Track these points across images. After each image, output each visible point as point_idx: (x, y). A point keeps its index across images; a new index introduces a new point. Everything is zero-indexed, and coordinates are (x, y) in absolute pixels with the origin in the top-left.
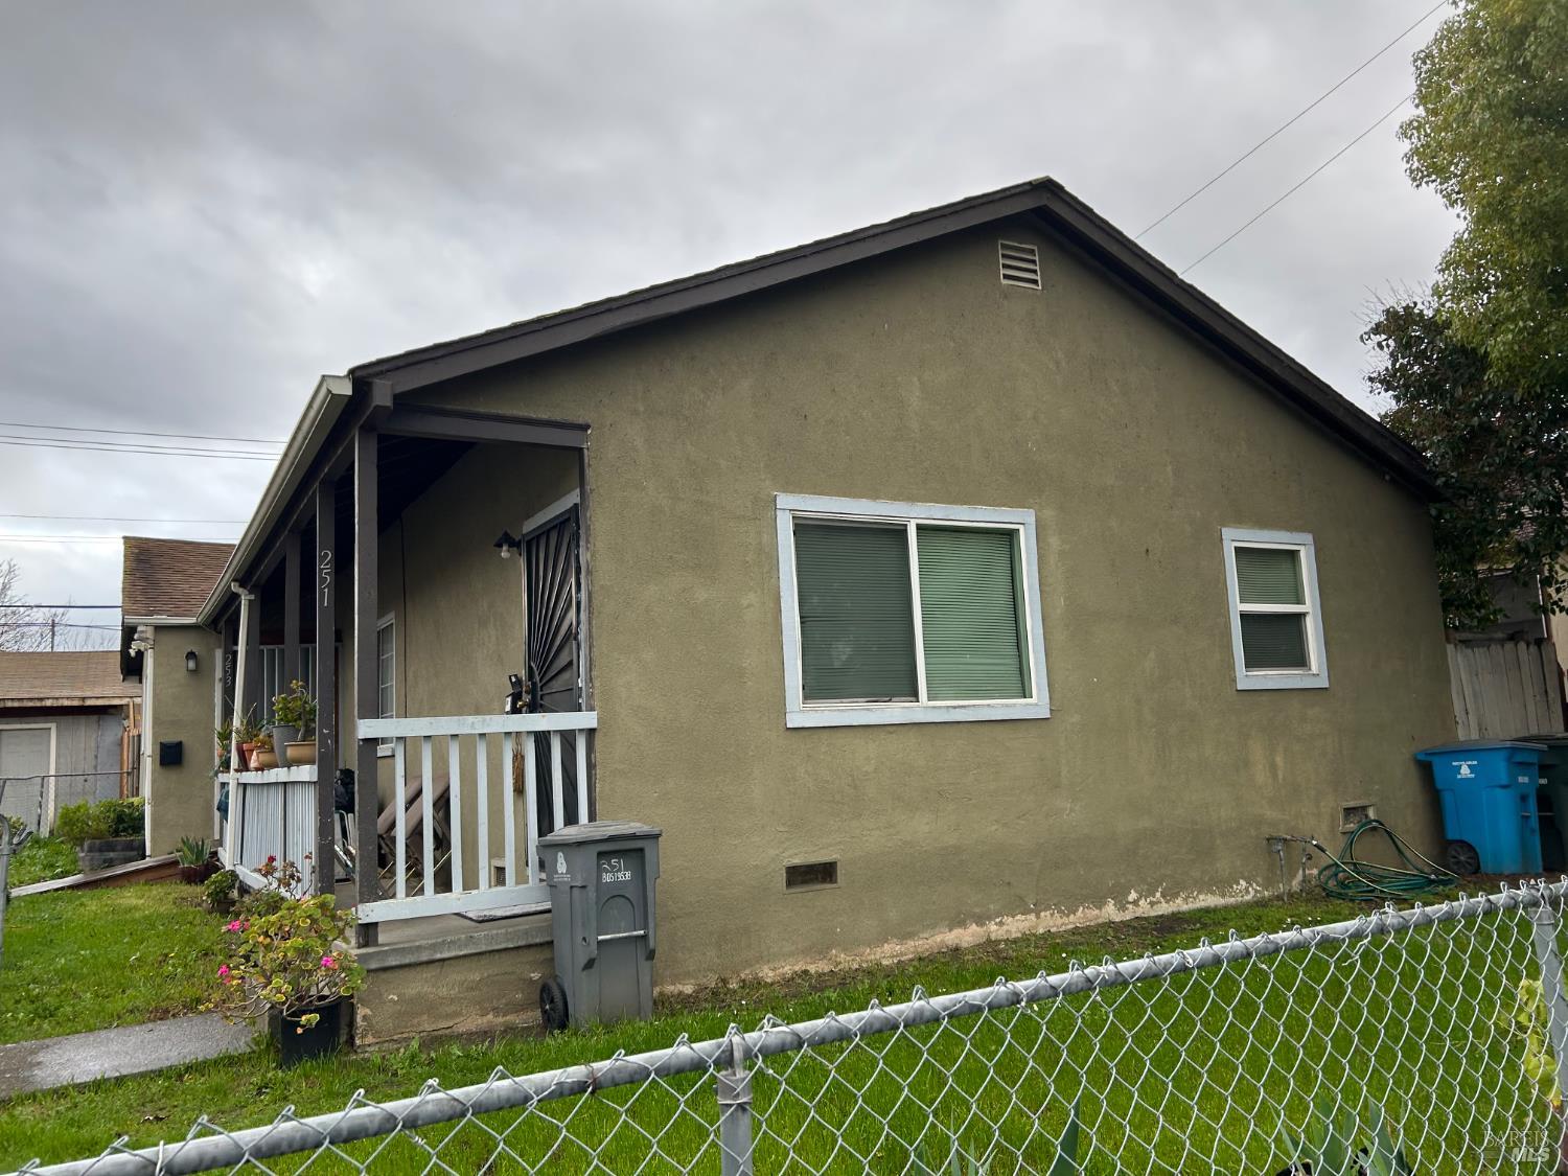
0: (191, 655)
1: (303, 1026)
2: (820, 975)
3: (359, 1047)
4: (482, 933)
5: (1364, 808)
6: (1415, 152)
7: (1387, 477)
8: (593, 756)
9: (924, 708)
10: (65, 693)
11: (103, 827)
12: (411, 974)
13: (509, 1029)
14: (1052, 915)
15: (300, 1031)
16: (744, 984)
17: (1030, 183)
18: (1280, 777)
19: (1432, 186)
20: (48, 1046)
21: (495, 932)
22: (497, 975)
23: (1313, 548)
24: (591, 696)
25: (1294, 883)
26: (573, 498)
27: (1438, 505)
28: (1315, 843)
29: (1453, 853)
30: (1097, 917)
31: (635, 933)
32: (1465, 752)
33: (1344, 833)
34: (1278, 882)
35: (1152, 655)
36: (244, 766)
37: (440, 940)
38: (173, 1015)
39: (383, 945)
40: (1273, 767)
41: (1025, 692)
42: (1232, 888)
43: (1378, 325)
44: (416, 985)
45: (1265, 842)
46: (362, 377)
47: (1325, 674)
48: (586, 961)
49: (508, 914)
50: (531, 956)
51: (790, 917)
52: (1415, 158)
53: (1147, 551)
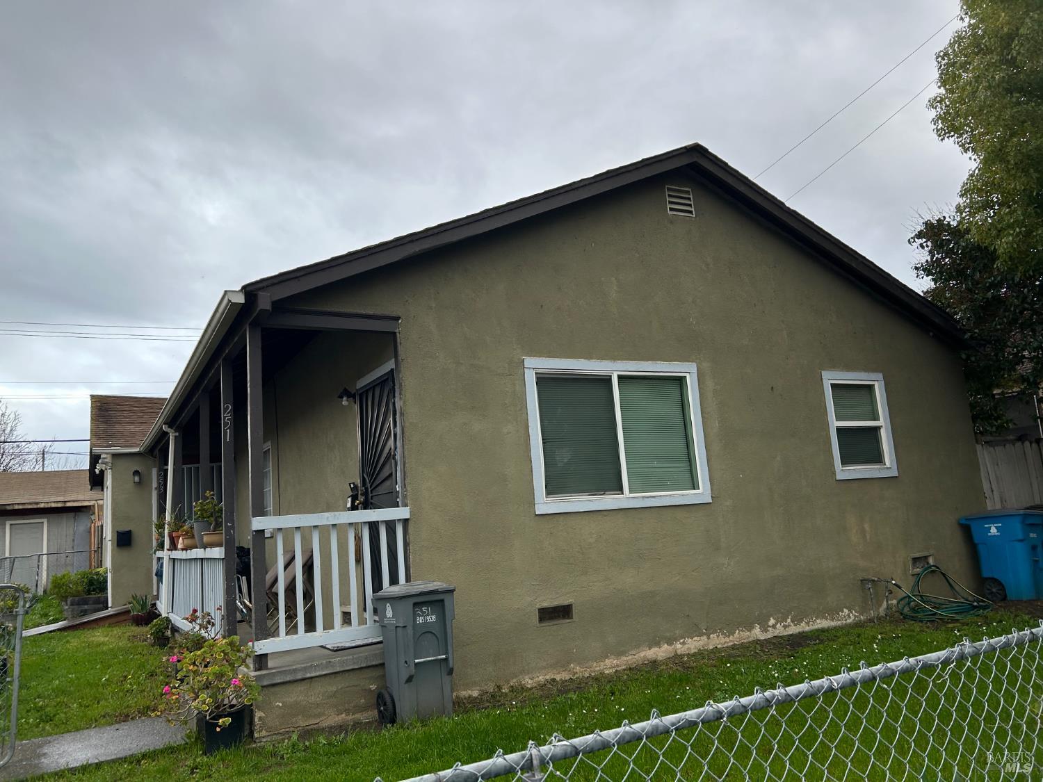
0: (136, 473)
1: (220, 726)
2: (564, 681)
3: (257, 738)
4: (337, 659)
5: (926, 558)
6: (939, 117)
7: (931, 334)
8: (408, 537)
9: (627, 498)
10: (53, 499)
11: (80, 588)
12: (290, 687)
13: (357, 725)
14: (718, 636)
15: (218, 729)
16: (512, 689)
17: (685, 147)
18: (868, 537)
19: (952, 139)
20: (50, 742)
21: (346, 658)
22: (347, 687)
23: (883, 383)
24: (405, 497)
25: (880, 610)
26: (391, 365)
27: (966, 352)
28: (894, 582)
29: (988, 587)
30: (749, 637)
31: (440, 657)
32: (992, 518)
33: (913, 575)
34: (870, 610)
35: (778, 458)
36: (173, 546)
37: (309, 665)
38: (132, 718)
39: (271, 669)
40: (863, 532)
41: (694, 486)
42: (838, 614)
43: (920, 232)
44: (296, 695)
45: (859, 582)
46: (251, 291)
47: (895, 467)
48: (408, 676)
49: (354, 645)
50: (370, 673)
51: (542, 643)
52: (940, 121)
53: (772, 388)
